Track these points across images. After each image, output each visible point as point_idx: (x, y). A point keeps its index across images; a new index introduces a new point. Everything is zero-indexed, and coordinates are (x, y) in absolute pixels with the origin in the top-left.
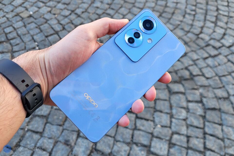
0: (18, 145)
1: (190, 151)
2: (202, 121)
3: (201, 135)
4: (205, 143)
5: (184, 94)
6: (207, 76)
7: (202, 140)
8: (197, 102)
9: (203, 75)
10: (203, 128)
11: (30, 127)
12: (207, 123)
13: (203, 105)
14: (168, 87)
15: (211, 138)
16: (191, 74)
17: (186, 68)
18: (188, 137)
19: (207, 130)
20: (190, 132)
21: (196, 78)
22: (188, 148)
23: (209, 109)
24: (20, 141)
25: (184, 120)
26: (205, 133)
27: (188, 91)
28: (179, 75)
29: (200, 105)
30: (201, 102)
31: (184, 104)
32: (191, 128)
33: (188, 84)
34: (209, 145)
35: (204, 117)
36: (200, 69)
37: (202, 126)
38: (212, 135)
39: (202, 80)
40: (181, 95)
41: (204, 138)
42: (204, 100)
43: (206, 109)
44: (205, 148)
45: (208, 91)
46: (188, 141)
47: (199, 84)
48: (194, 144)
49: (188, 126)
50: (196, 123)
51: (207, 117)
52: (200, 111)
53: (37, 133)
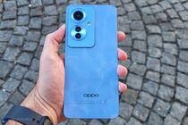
0: (8, 76)
1: (162, 86)
2: (175, 60)
3: (173, 73)
4: (176, 80)
5: (160, 35)
6: (183, 19)
7: (174, 77)
8: (172, 42)
9: (180, 18)
10: (176, 66)
11: (19, 61)
12: (179, 62)
13: (178, 45)
14: (146, 29)
15: (182, 75)
16: (169, 17)
17: (165, 11)
18: (161, 74)
19: (179, 68)
20: (164, 69)
21: (173, 21)
22: (160, 83)
23: (183, 49)
24: (10, 73)
25: (159, 58)
26: (177, 71)
27: (164, 33)
28: (157, 17)
29: (175, 45)
30: (176, 42)
31: (160, 44)
32: (164, 66)
33: (164, 26)
34: (180, 81)
35: (177, 57)
36: (178, 13)
37: (175, 64)
38: (183, 73)
39: (178, 23)
40: (157, 36)
41: (176, 75)
42: (179, 41)
43: (180, 50)
44: (176, 84)
45: (183, 33)
46: (161, 77)
47: (175, 26)
48: (166, 80)
49: (162, 64)
50: (169, 61)
51: (181, 56)
52: (174, 51)
53: (25, 66)
